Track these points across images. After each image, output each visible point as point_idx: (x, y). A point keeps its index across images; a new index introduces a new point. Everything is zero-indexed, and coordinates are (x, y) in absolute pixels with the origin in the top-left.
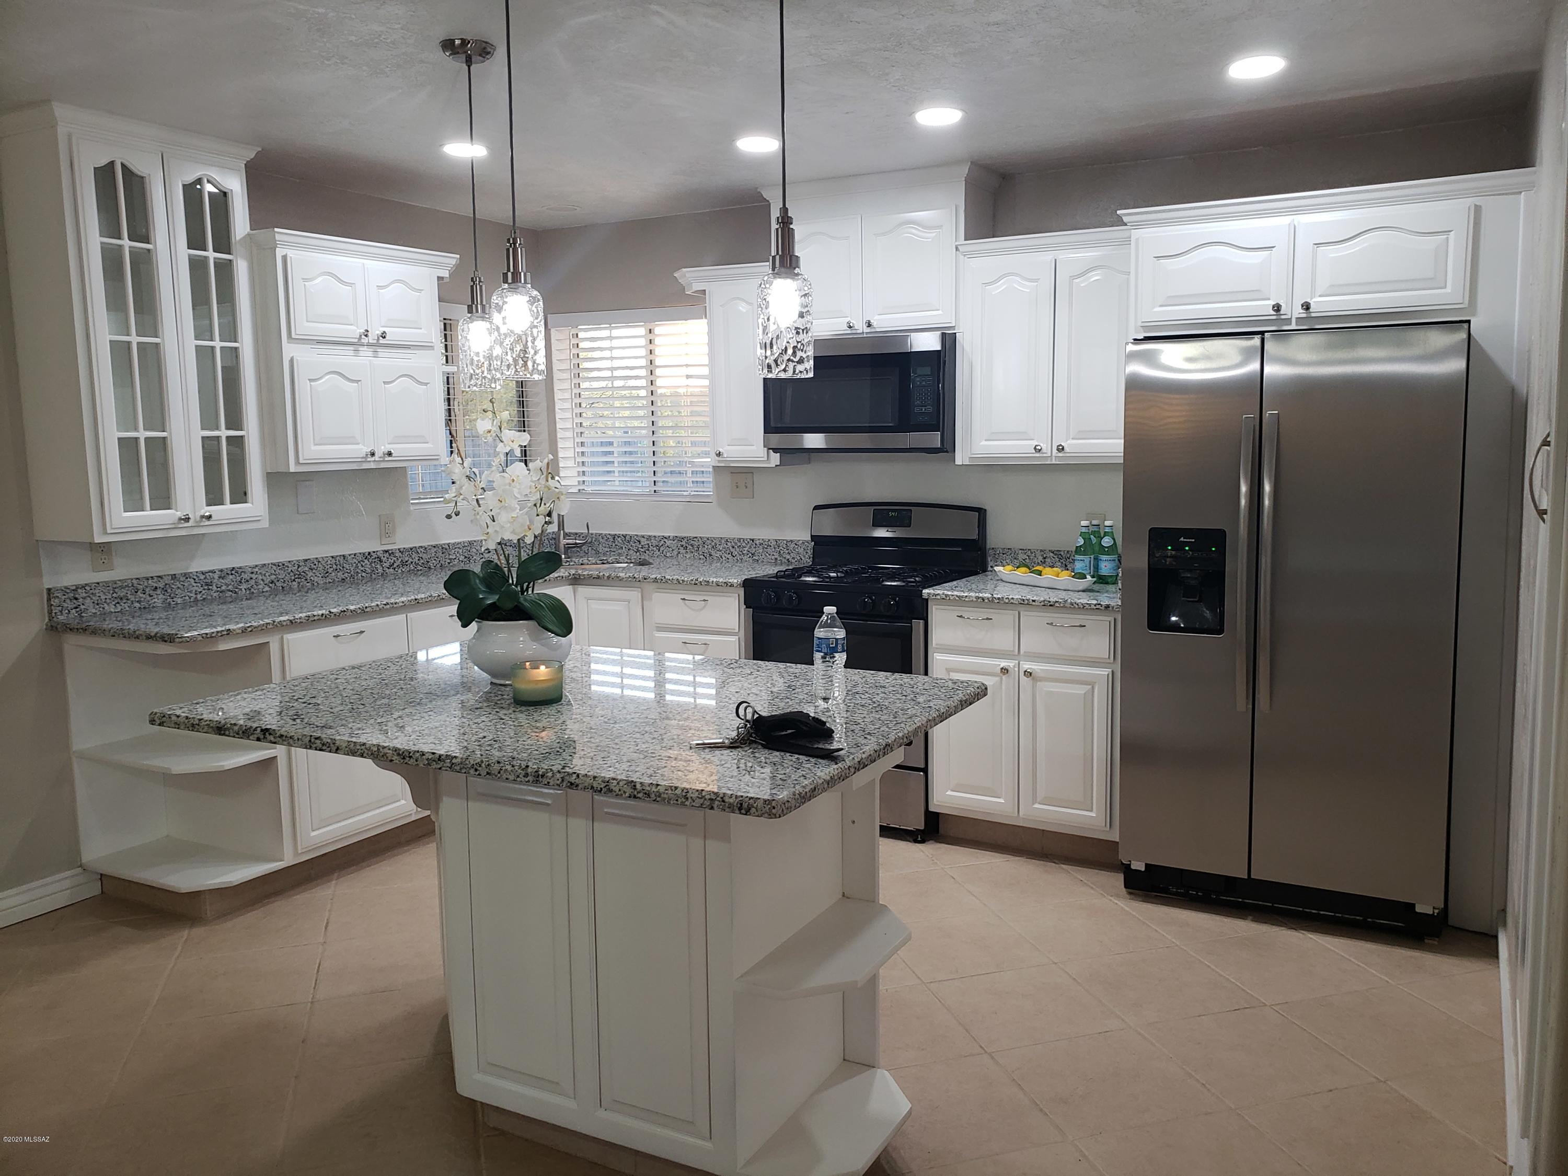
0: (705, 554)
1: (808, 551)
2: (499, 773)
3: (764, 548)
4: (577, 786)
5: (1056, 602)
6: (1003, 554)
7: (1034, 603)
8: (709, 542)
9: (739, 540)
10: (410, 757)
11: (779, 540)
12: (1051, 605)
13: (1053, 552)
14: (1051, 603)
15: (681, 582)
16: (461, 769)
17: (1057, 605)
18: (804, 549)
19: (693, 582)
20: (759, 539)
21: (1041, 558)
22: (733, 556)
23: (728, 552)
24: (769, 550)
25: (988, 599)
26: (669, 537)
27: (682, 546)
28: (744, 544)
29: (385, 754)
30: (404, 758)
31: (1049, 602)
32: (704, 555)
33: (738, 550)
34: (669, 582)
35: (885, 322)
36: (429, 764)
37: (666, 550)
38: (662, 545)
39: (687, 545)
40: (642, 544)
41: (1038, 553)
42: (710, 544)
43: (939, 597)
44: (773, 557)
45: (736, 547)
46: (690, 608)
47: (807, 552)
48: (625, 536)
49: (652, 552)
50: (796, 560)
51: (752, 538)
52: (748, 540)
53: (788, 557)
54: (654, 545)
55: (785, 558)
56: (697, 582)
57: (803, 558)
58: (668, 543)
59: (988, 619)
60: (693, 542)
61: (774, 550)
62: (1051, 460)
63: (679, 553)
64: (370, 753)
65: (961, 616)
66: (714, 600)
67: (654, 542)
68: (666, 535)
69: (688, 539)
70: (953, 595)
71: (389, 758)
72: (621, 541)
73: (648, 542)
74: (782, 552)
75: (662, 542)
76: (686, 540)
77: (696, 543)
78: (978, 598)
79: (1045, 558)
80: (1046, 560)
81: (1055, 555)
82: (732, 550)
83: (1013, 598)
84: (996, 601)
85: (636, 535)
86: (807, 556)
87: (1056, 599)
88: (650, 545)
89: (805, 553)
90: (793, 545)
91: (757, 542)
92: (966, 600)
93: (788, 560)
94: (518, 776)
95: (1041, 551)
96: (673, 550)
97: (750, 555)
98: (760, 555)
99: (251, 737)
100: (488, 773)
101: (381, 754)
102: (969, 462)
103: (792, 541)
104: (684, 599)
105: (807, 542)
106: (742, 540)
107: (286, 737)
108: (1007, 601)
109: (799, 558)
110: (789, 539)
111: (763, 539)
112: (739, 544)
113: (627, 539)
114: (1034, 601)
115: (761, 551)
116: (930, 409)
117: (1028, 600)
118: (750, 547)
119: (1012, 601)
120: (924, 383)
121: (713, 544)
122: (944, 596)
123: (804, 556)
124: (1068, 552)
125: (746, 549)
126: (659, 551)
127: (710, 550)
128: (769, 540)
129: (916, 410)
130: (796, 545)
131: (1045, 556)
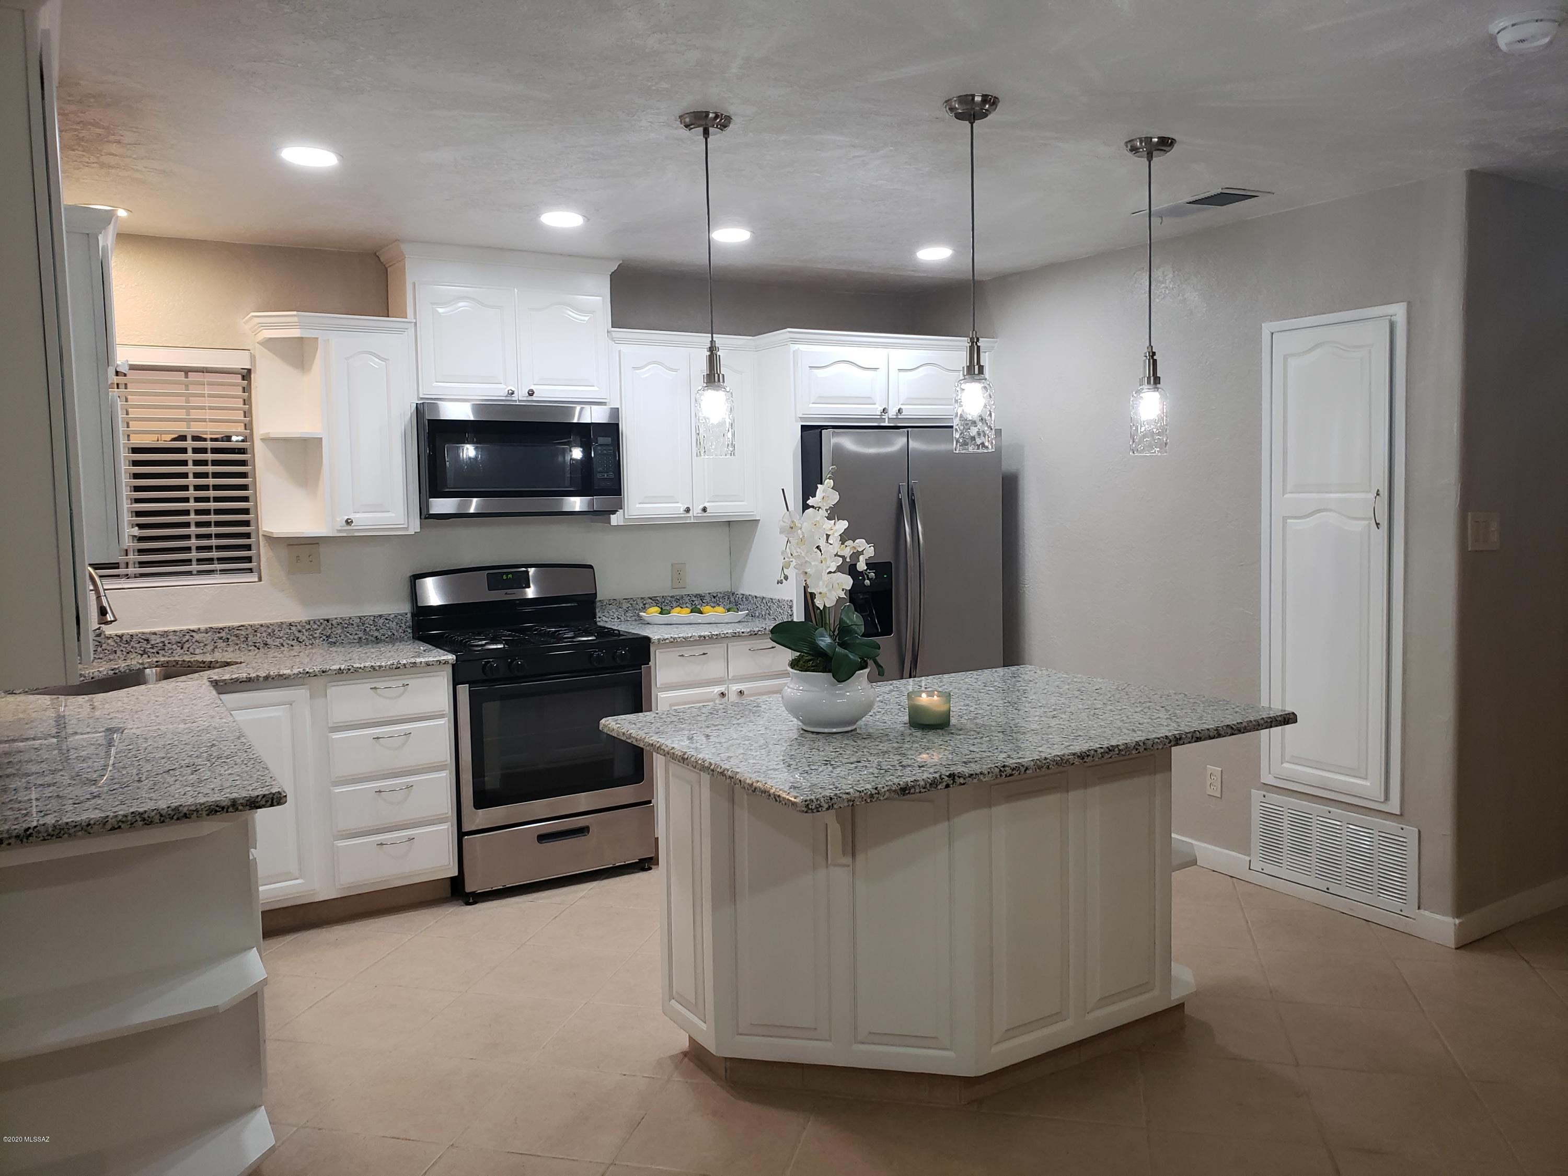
0: (257, 645)
1: (403, 625)
2: (1152, 746)
3: (343, 628)
4: (1201, 738)
5: (759, 631)
6: (610, 604)
7: (743, 635)
8: (263, 629)
9: (309, 623)
10: (1088, 756)
11: (364, 617)
12: (755, 634)
13: (651, 599)
14: (756, 632)
15: (377, 668)
16: (1126, 753)
17: (760, 633)
18: (397, 624)
19: (394, 666)
20: (336, 619)
21: (641, 605)
22: (300, 642)
23: (291, 638)
24: (350, 629)
25: (708, 636)
26: (199, 629)
27: (221, 638)
28: (315, 627)
29: (1068, 760)
30: (1083, 758)
31: (754, 631)
32: (255, 646)
33: (306, 634)
34: (360, 670)
35: (547, 393)
36: (1103, 757)
37: (194, 646)
38: (188, 641)
39: (229, 636)
40: (153, 642)
41: (639, 601)
42: (265, 631)
43: (667, 641)
44: (356, 637)
45: (304, 630)
46: (384, 697)
47: (400, 626)
48: (121, 637)
49: (170, 652)
50: (387, 636)
51: (326, 617)
52: (322, 621)
53: (376, 634)
54: (173, 641)
55: (372, 636)
56: (399, 665)
57: (396, 634)
58: (197, 637)
59: (704, 654)
60: (238, 632)
61: (356, 628)
62: (691, 519)
63: (216, 647)
64: (1055, 763)
65: (682, 656)
66: (415, 683)
67: (174, 639)
68: (192, 627)
69: (230, 629)
70: (679, 638)
71: (1071, 763)
72: (113, 644)
73: (163, 639)
74: (368, 629)
75: (187, 637)
76: (227, 630)
77: (243, 633)
78: (700, 637)
79: (644, 604)
80: (646, 606)
81: (653, 600)
82: (298, 635)
83: (727, 633)
84: (715, 637)
85: (140, 633)
86: (401, 631)
87: (757, 629)
88: (166, 642)
89: (398, 627)
90: (382, 621)
91: (334, 622)
92: (691, 640)
93: (376, 637)
94: (1165, 744)
95: (642, 598)
96: (205, 645)
97: (324, 637)
98: (338, 636)
99: (939, 787)
100: (1145, 749)
101: (1064, 761)
102: (624, 522)
103: (380, 616)
104: (375, 688)
105: (401, 615)
106: (312, 622)
107: (976, 774)
108: (723, 636)
109: (390, 634)
110: (377, 614)
111: (341, 618)
112: (308, 627)
113: (125, 639)
114: (743, 632)
115: (340, 631)
116: (611, 475)
117: (739, 632)
118: (324, 629)
119: (727, 635)
120: (605, 452)
121: (269, 631)
122: (672, 640)
123: (397, 631)
124: (663, 597)
125: (318, 632)
126: (182, 648)
127: (265, 639)
128: (350, 618)
129: (599, 476)
130: (387, 619)
131: (645, 602)
